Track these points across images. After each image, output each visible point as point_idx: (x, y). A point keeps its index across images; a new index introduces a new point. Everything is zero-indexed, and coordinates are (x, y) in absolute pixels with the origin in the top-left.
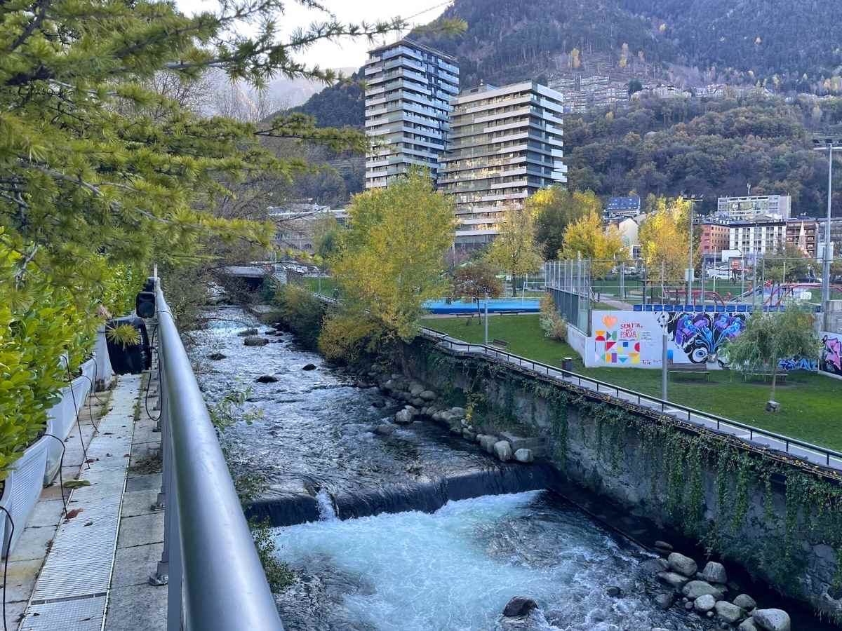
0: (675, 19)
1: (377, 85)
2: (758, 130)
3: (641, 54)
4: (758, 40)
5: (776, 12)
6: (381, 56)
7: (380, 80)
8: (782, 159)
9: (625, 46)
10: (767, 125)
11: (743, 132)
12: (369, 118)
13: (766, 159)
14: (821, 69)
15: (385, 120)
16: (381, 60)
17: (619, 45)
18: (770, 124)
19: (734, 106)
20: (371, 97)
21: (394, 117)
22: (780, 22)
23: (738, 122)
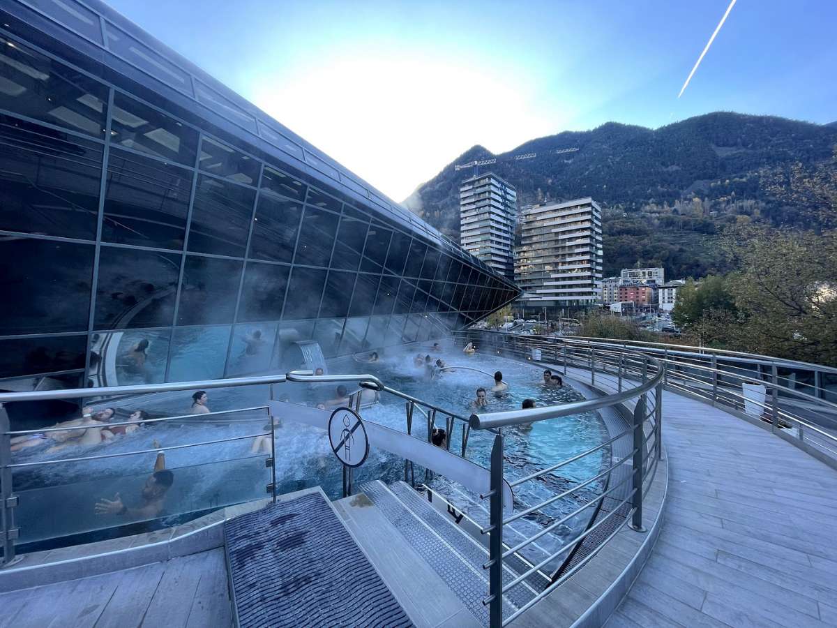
0: (556, 177)
1: (469, 204)
2: (628, 232)
3: (548, 194)
4: (605, 186)
5: (612, 172)
6: (473, 185)
7: (473, 200)
8: (648, 248)
9: (539, 189)
10: (633, 229)
11: (620, 233)
12: (463, 225)
13: (639, 248)
14: (641, 200)
15: (477, 226)
16: (473, 188)
17: (536, 189)
18: (635, 228)
19: (610, 219)
20: (464, 212)
21: (482, 224)
22: (615, 177)
23: (617, 228)
